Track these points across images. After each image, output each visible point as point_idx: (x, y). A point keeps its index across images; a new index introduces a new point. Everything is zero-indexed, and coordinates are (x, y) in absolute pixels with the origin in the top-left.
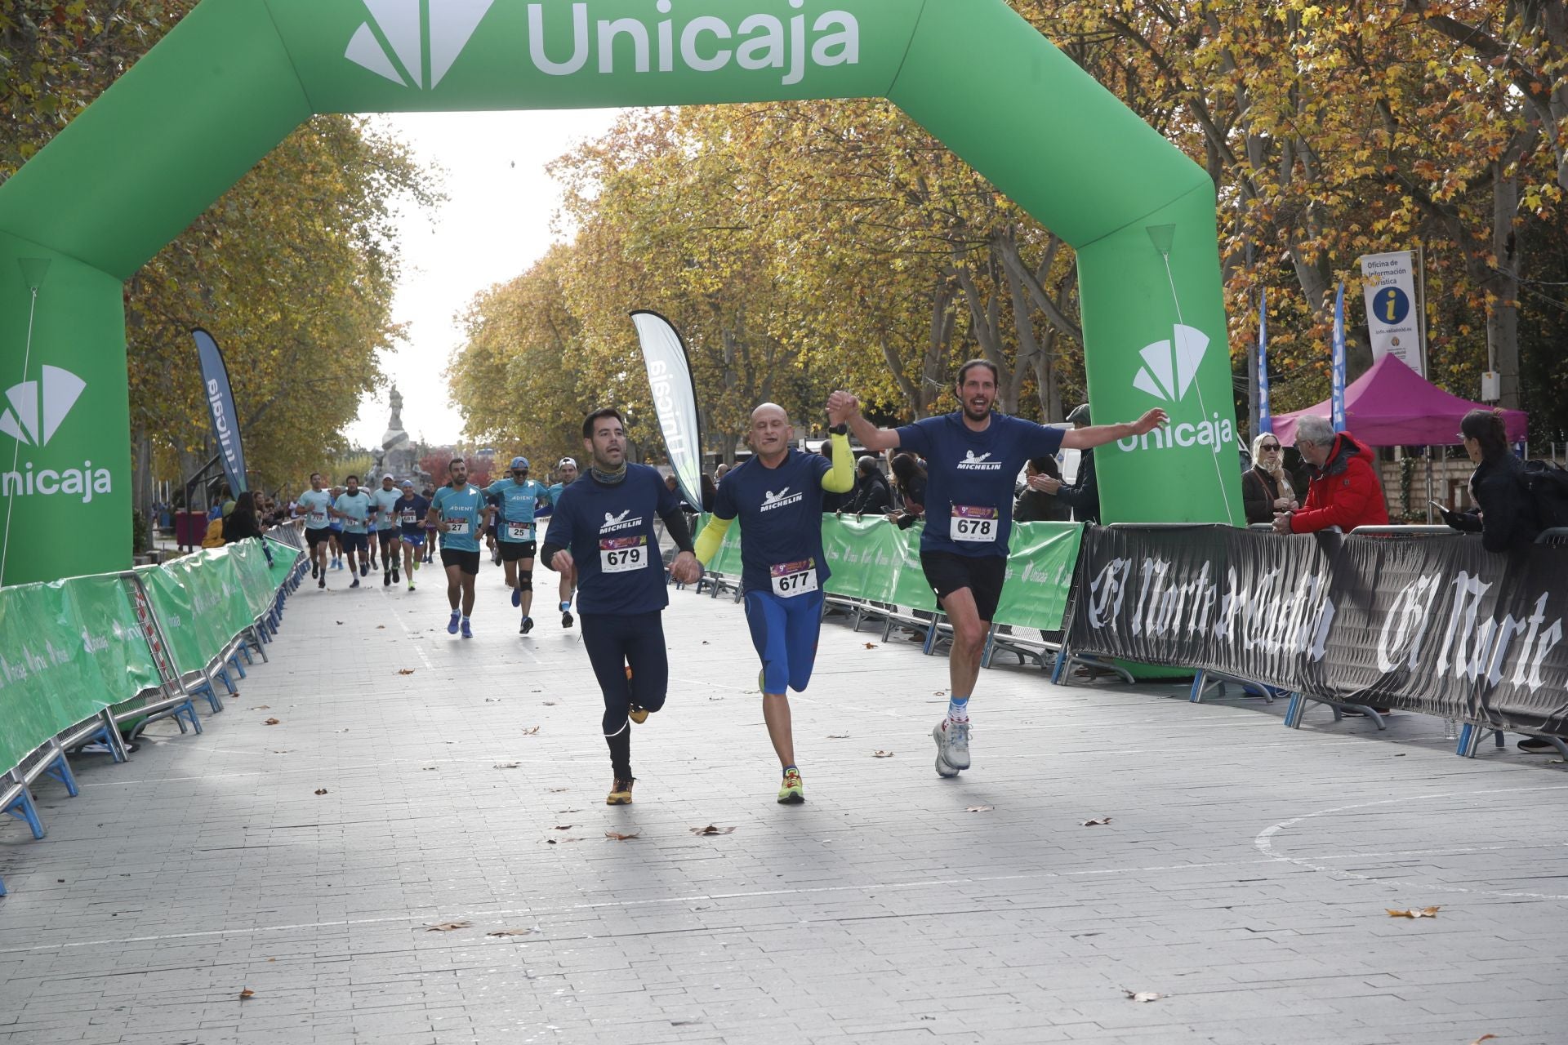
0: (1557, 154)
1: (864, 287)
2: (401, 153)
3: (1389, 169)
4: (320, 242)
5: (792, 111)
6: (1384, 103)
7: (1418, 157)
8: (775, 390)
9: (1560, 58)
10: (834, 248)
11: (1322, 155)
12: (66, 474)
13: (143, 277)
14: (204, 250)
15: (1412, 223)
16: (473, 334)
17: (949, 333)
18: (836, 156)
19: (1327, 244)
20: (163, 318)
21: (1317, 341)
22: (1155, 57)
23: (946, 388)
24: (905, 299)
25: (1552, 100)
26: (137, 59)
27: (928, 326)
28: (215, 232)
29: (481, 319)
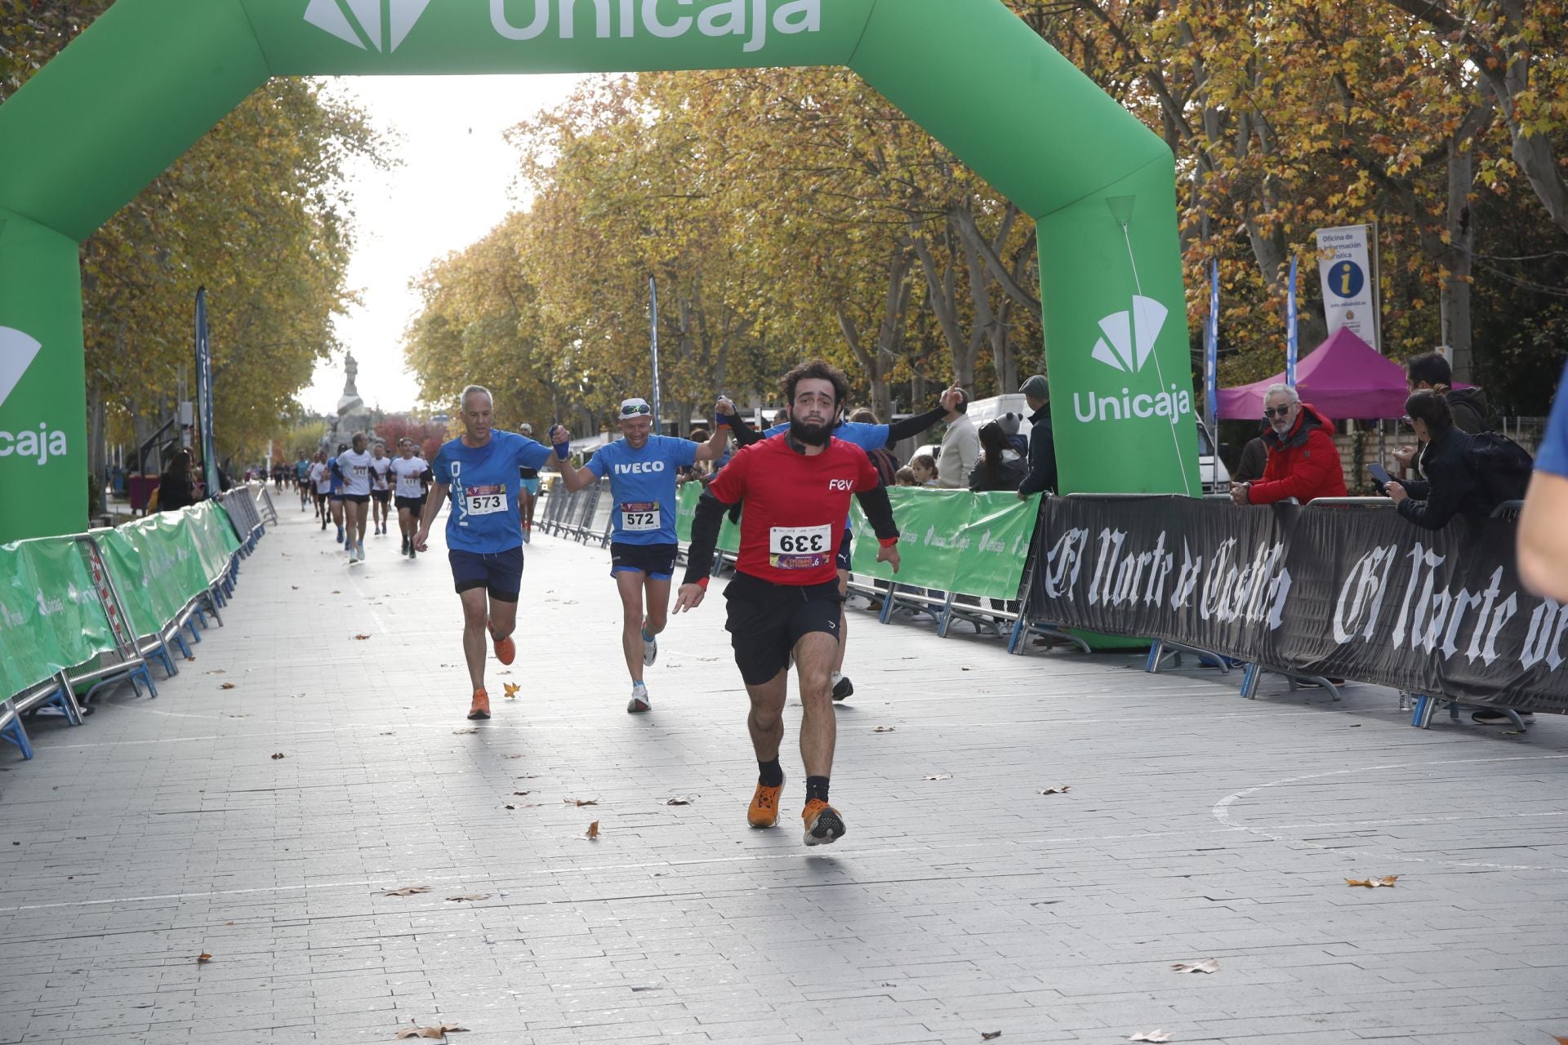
0: (1512, 130)
1: (820, 257)
2: (358, 119)
3: (1345, 143)
4: (275, 204)
5: (750, 80)
6: (1340, 77)
7: (1374, 131)
8: (730, 359)
9: (1517, 33)
10: (792, 217)
11: (1278, 129)
12: (21, 436)
13: (96, 239)
14: (160, 213)
15: (1367, 197)
16: (428, 301)
17: (906, 303)
18: (794, 125)
19: (1282, 216)
20: (117, 281)
21: (1272, 314)
22: (1114, 30)
23: (902, 359)
24: (861, 269)
25: (1507, 75)
26: (92, 20)
27: (884, 296)
28: (170, 195)
29: (437, 285)
